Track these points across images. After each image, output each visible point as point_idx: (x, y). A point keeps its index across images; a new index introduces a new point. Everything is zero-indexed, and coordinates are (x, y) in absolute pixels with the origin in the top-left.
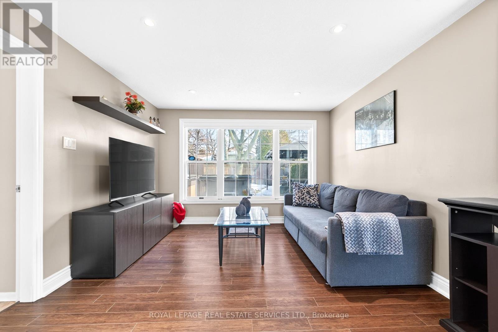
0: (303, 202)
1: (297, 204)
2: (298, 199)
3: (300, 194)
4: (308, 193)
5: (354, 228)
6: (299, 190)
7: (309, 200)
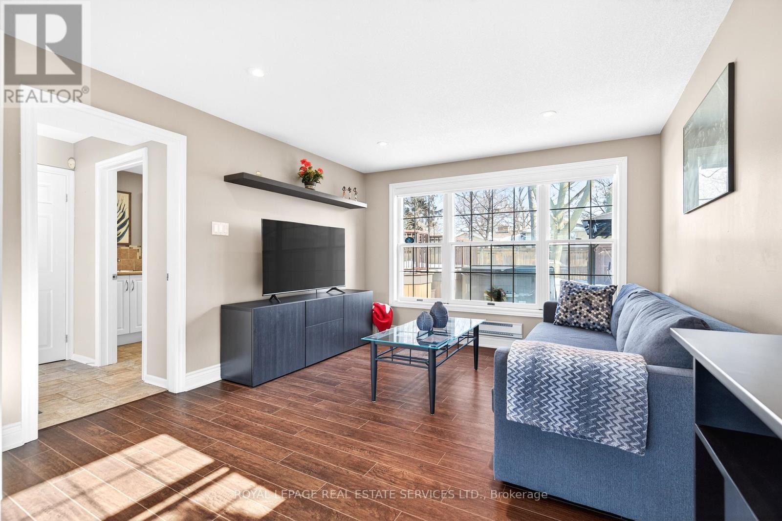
0: (573, 319)
1: (562, 321)
2: (564, 312)
3: (570, 303)
4: (587, 301)
5: (526, 373)
6: (569, 295)
7: (588, 316)
